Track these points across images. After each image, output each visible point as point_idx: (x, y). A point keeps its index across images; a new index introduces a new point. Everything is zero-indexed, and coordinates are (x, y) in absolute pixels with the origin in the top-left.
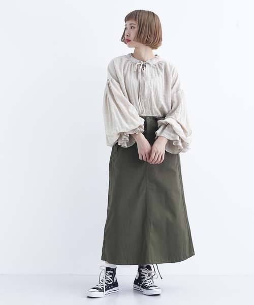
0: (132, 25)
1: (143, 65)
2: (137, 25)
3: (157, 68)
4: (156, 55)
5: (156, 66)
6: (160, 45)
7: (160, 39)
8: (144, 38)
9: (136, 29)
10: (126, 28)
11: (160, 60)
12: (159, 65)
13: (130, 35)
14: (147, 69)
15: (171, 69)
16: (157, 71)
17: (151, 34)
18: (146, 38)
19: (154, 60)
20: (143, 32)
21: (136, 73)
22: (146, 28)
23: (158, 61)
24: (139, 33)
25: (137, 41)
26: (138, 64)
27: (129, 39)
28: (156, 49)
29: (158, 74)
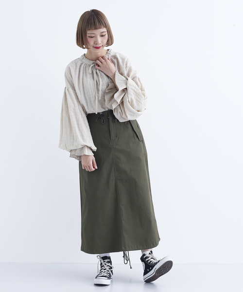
4: (108, 50)
11: (112, 54)
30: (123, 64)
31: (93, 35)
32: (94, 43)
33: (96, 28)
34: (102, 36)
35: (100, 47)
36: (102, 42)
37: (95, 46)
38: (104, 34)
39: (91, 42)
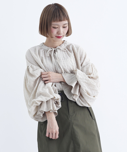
1: (55, 51)
3: (66, 51)
4: (64, 41)
5: (65, 49)
11: (68, 44)
12: (68, 47)
14: (59, 53)
15: (78, 49)
16: (67, 53)
19: (63, 45)
21: (50, 57)
23: (66, 45)
26: (50, 50)
29: (68, 55)
30: (78, 51)
31: (57, 26)
32: (57, 33)
33: (60, 20)
34: (64, 27)
35: (61, 37)
36: (63, 32)
37: (58, 35)
38: (66, 26)
39: (55, 32)
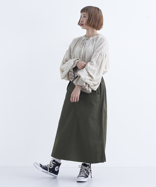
0: (85, 15)
2: (88, 15)
6: (102, 28)
7: (102, 24)
8: (91, 24)
9: (87, 18)
10: (81, 17)
13: (83, 22)
17: (96, 21)
18: (93, 24)
20: (91, 20)
22: (93, 18)
24: (89, 20)
25: (87, 25)
27: (83, 23)
28: (99, 30)
